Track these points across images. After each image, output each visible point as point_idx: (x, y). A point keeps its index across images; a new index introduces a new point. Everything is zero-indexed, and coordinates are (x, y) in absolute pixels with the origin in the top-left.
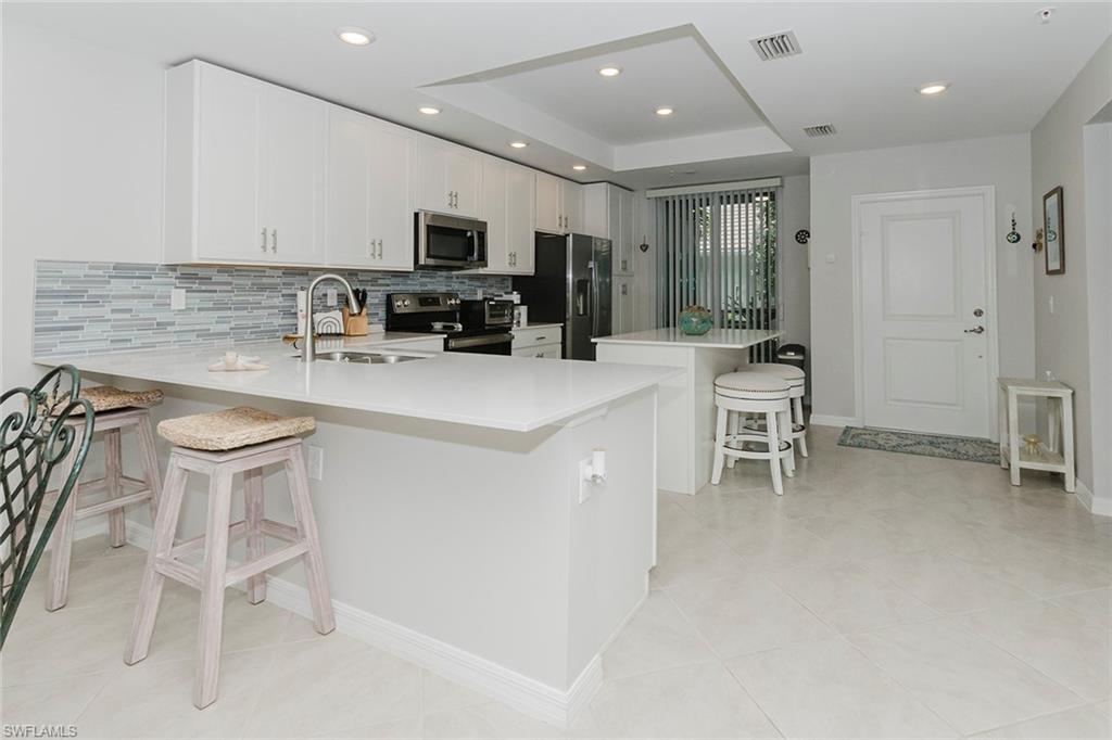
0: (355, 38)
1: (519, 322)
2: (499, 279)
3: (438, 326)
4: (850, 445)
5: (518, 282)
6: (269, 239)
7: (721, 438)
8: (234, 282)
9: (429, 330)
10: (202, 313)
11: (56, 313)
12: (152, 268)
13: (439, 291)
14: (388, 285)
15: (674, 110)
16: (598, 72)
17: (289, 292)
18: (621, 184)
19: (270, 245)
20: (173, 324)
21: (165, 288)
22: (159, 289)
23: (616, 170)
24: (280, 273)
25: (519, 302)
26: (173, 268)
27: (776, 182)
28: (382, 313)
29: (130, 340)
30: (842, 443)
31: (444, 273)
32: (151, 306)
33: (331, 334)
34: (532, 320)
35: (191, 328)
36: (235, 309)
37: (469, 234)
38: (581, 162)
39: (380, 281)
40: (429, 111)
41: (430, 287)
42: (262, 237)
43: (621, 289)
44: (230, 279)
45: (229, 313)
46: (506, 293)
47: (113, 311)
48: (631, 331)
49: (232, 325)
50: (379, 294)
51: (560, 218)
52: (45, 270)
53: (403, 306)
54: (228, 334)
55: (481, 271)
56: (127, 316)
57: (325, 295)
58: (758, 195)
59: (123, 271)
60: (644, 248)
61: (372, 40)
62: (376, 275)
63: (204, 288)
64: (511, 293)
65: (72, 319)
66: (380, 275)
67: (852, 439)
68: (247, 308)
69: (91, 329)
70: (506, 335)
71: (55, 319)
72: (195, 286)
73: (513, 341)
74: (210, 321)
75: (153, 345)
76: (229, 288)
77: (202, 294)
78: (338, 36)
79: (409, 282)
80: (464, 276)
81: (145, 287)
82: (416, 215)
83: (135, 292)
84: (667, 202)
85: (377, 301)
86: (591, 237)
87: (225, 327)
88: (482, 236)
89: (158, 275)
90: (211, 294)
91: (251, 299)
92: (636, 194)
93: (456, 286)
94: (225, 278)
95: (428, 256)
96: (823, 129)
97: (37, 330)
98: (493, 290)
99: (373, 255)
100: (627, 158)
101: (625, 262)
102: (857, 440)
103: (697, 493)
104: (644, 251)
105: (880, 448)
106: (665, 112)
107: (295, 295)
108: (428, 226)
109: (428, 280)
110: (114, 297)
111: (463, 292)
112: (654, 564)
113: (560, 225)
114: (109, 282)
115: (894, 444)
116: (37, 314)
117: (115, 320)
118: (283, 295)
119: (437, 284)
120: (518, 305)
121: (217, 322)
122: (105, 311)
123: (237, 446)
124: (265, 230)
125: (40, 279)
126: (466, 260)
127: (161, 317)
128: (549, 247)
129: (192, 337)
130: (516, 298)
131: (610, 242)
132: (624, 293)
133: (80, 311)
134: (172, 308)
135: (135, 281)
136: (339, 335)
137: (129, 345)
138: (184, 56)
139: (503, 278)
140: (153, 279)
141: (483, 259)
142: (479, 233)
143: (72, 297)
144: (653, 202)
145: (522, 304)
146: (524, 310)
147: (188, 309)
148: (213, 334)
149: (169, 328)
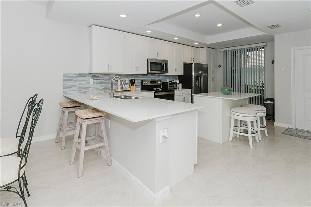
0: (123, 16)
1: (179, 88)
2: (174, 76)
3: (155, 89)
4: (287, 134)
5: (179, 77)
6: (110, 67)
7: (232, 128)
8: (104, 77)
9: (152, 90)
10: (97, 85)
11: (67, 85)
12: (86, 74)
13: (156, 79)
14: (142, 78)
15: (222, 24)
16: (194, 16)
17: (117, 80)
18: (211, 47)
19: (110, 68)
20: (91, 87)
21: (89, 79)
22: (88, 79)
23: (208, 43)
24: (114, 75)
25: (179, 83)
26: (90, 74)
27: (264, 44)
28: (140, 85)
29: (82, 91)
30: (284, 133)
31: (158, 75)
32: (86, 83)
33: (127, 90)
34: (183, 88)
35: (95, 88)
36: (104, 84)
37: (163, 64)
38: (196, 42)
39: (140, 77)
40: (149, 32)
41: (153, 78)
42: (108, 66)
43: (211, 79)
44: (103, 77)
45: (103, 85)
46: (175, 80)
47: (78, 84)
48: (215, 92)
49: (104, 88)
50: (139, 80)
51: (192, 58)
52: (65, 75)
53: (145, 83)
54: (103, 90)
55: (167, 74)
56: (81, 85)
57: (126, 80)
58: (260, 48)
59: (80, 75)
60: (220, 66)
61: (127, 16)
62: (138, 75)
63: (97, 79)
64: (177, 80)
65: (70, 86)
66: (140, 75)
67: (289, 132)
68: (107, 84)
69: (74, 88)
70: (173, 92)
71: (67, 86)
72: (95, 78)
73: (175, 94)
74: (98, 86)
75: (86, 92)
76: (103, 79)
77: (97, 80)
78: (119, 16)
79: (148, 77)
80: (163, 75)
81: (85, 79)
82: (148, 59)
83: (83, 80)
84: (227, 52)
85: (139, 82)
86: (200, 64)
87: (102, 88)
88: (167, 65)
89: (88, 76)
90: (98, 80)
91: (108, 81)
92: (217, 50)
93: (161, 78)
94: (102, 76)
95: (151, 70)
96: (275, 26)
97: (64, 88)
98: (172, 79)
99: (136, 70)
100: (211, 40)
101: (213, 71)
102: (290, 133)
103: (222, 144)
104: (220, 67)
105: (299, 136)
106: (219, 25)
107: (118, 81)
108: (151, 62)
109: (153, 76)
110: (78, 81)
111: (163, 80)
112: (196, 163)
113: (192, 60)
114: (77, 78)
115: (306, 136)
116: (64, 85)
117: (79, 86)
118: (115, 81)
119: (156, 78)
120: (178, 83)
121: (100, 87)
122: (77, 84)
123: (86, 118)
124: (109, 65)
125: (64, 77)
126: (162, 71)
127: (88, 86)
128: (187, 67)
129: (95, 90)
130: (178, 81)
131: (207, 65)
132: (213, 80)
133: (72, 84)
134: (91, 83)
135: (83, 77)
136: (128, 91)
137: (81, 92)
138: (91, 25)
139: (175, 76)
140: (86, 77)
141: (167, 71)
142: (165, 64)
143: (70, 81)
144: (222, 52)
145: (180, 83)
146: (180, 85)
147: (94, 84)
148: (99, 90)
149: (90, 88)
